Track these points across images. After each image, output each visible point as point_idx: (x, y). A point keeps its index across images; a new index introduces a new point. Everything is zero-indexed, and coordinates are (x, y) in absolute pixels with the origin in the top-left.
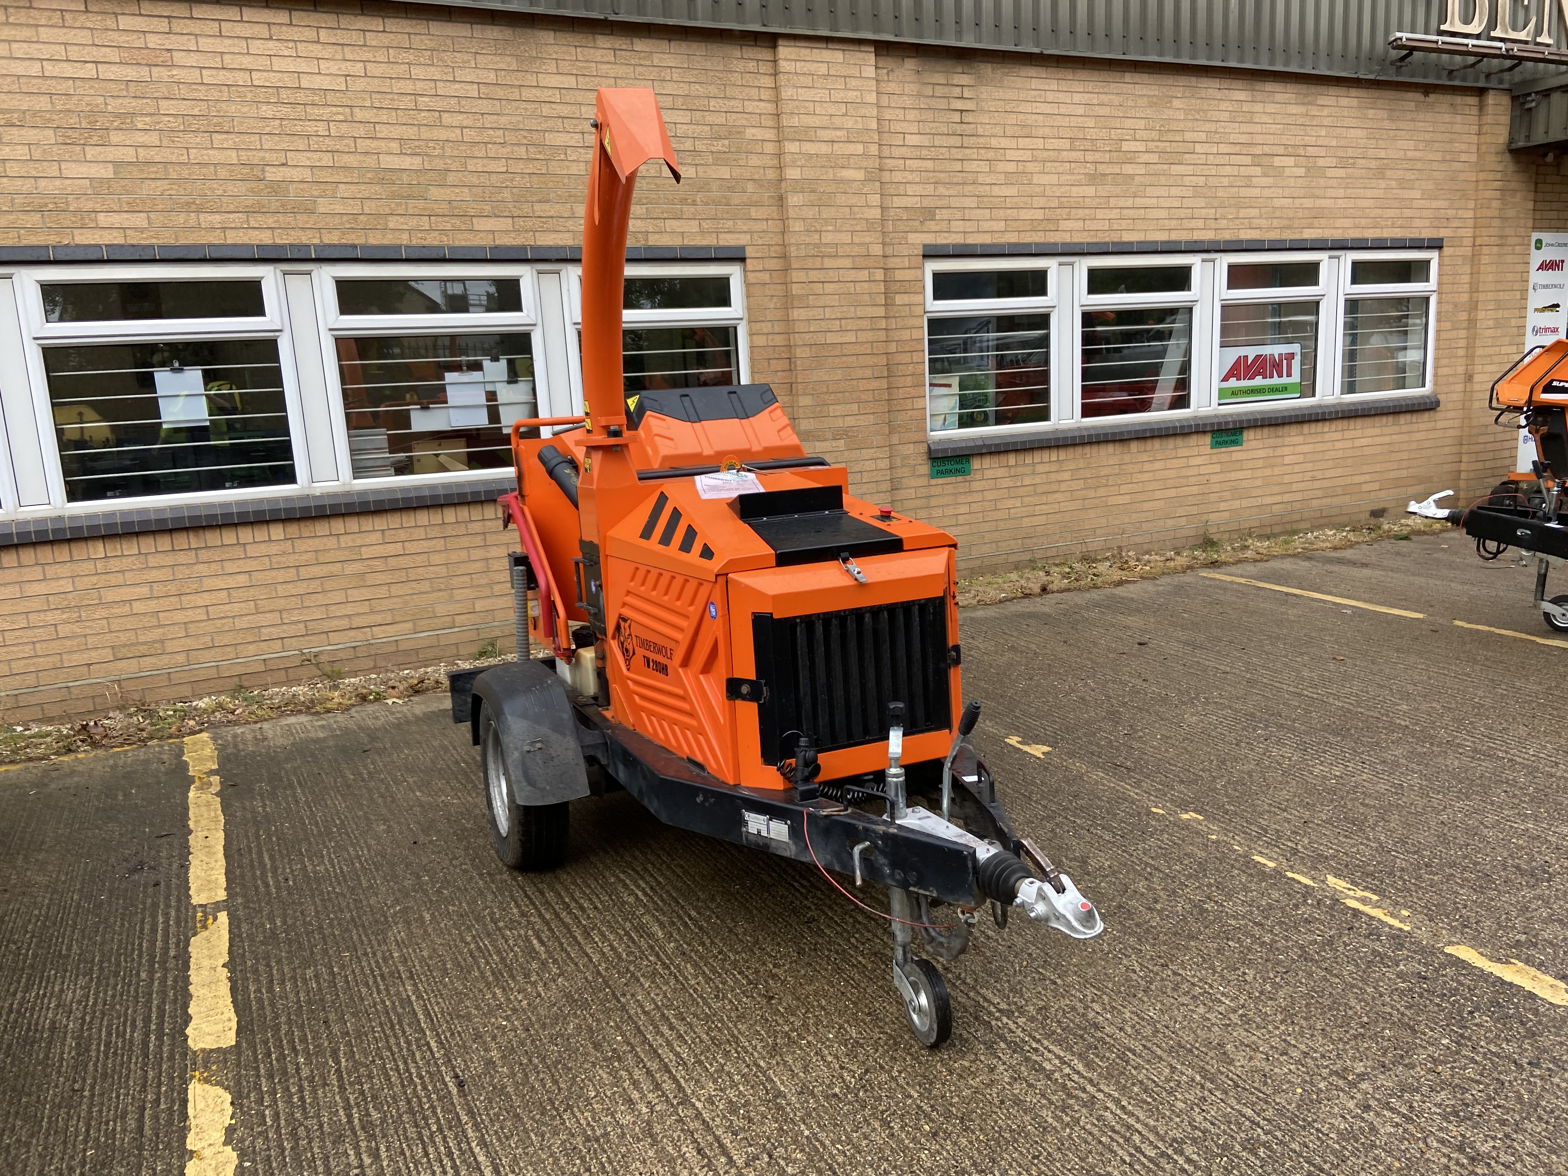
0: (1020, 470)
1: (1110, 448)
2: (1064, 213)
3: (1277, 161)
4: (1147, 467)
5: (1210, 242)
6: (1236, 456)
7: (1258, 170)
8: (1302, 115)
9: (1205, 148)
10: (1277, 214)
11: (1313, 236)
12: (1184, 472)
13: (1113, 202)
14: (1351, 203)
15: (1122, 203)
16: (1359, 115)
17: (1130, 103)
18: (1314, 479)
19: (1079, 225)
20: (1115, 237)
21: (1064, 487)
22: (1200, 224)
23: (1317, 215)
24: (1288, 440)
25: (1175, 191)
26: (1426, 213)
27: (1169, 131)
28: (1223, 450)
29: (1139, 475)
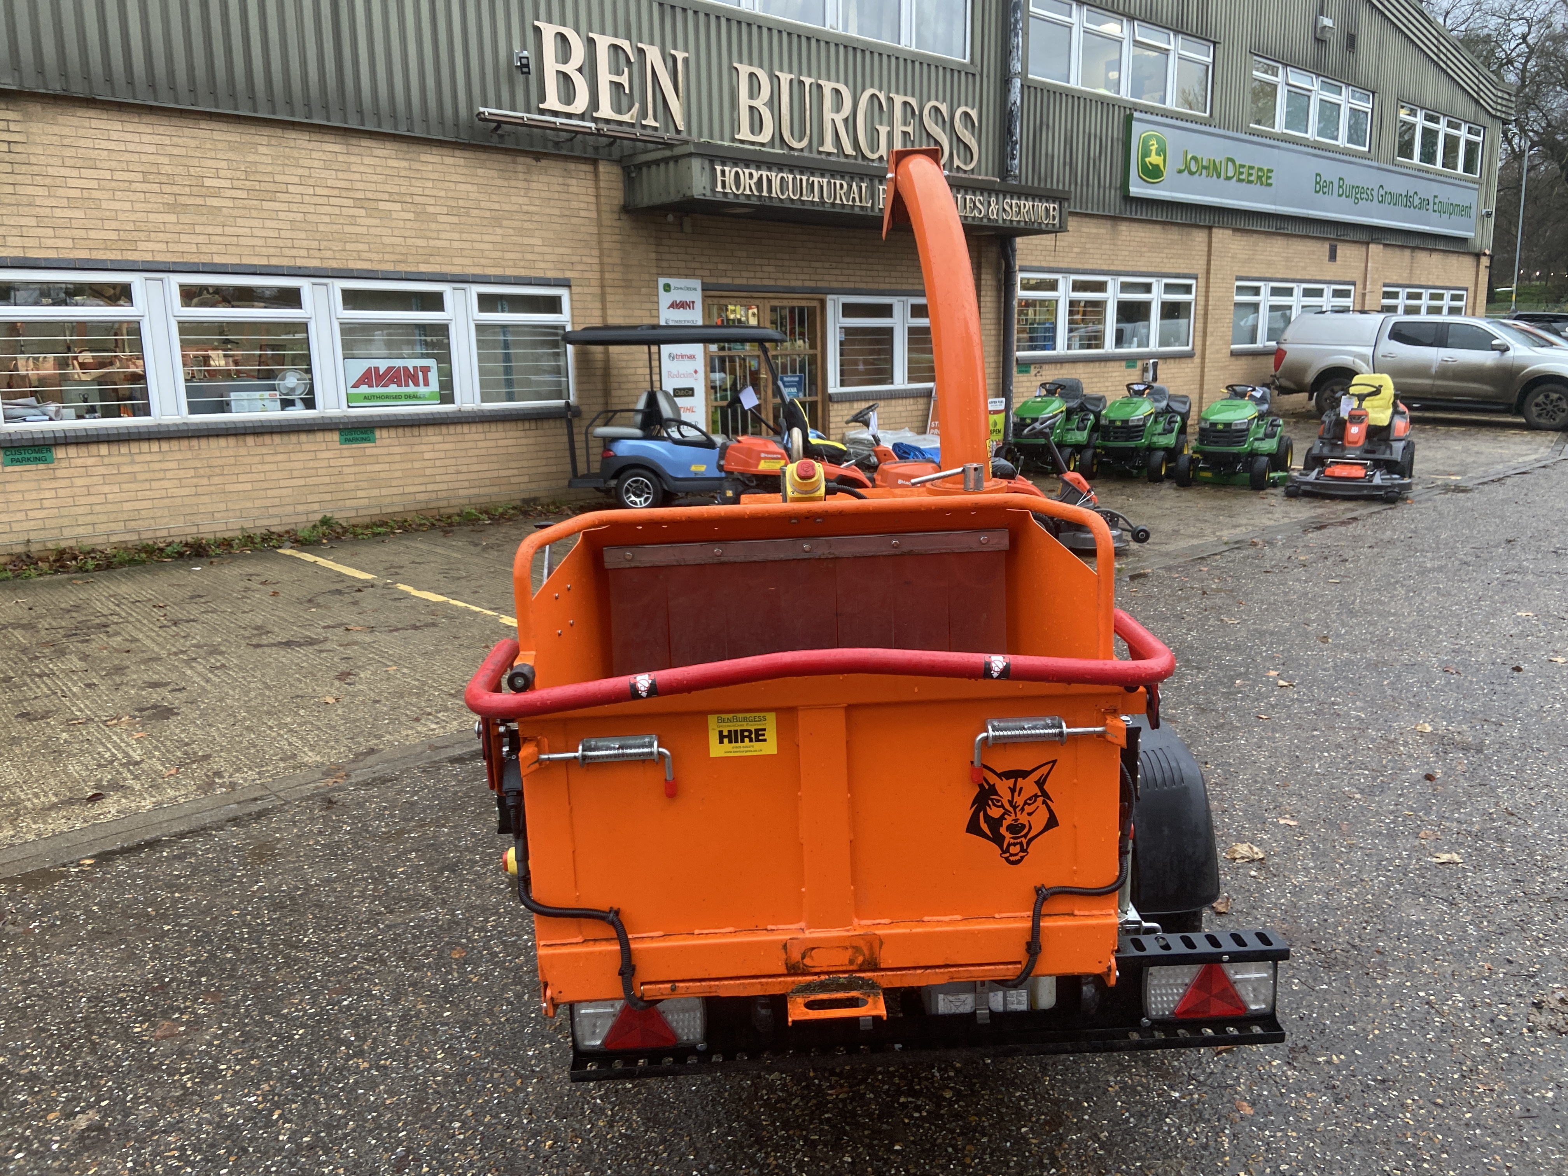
0: (114, 460)
1: (222, 442)
2: (143, 236)
3: (382, 206)
4: (268, 459)
5: (315, 268)
6: (368, 451)
7: (362, 212)
8: (405, 169)
9: (300, 189)
10: (388, 249)
11: (430, 270)
12: (311, 464)
13: (198, 229)
14: (468, 245)
15: (209, 230)
16: (467, 172)
17: (208, 146)
18: (458, 473)
19: (162, 247)
20: (206, 259)
21: (169, 475)
22: (304, 253)
23: (434, 252)
24: (425, 439)
25: (268, 223)
26: (547, 257)
27: (256, 172)
28: (354, 446)
29: (259, 466)
